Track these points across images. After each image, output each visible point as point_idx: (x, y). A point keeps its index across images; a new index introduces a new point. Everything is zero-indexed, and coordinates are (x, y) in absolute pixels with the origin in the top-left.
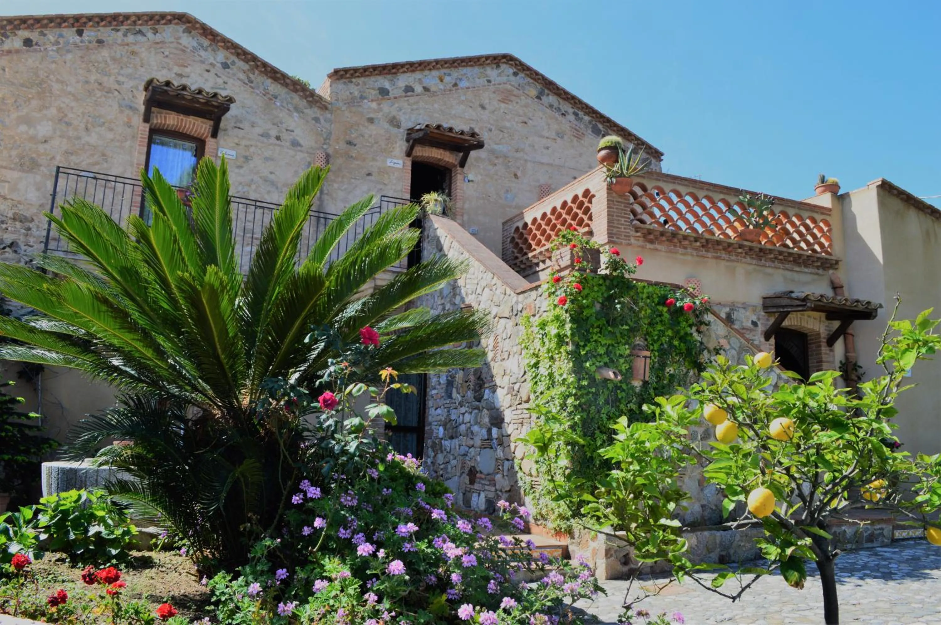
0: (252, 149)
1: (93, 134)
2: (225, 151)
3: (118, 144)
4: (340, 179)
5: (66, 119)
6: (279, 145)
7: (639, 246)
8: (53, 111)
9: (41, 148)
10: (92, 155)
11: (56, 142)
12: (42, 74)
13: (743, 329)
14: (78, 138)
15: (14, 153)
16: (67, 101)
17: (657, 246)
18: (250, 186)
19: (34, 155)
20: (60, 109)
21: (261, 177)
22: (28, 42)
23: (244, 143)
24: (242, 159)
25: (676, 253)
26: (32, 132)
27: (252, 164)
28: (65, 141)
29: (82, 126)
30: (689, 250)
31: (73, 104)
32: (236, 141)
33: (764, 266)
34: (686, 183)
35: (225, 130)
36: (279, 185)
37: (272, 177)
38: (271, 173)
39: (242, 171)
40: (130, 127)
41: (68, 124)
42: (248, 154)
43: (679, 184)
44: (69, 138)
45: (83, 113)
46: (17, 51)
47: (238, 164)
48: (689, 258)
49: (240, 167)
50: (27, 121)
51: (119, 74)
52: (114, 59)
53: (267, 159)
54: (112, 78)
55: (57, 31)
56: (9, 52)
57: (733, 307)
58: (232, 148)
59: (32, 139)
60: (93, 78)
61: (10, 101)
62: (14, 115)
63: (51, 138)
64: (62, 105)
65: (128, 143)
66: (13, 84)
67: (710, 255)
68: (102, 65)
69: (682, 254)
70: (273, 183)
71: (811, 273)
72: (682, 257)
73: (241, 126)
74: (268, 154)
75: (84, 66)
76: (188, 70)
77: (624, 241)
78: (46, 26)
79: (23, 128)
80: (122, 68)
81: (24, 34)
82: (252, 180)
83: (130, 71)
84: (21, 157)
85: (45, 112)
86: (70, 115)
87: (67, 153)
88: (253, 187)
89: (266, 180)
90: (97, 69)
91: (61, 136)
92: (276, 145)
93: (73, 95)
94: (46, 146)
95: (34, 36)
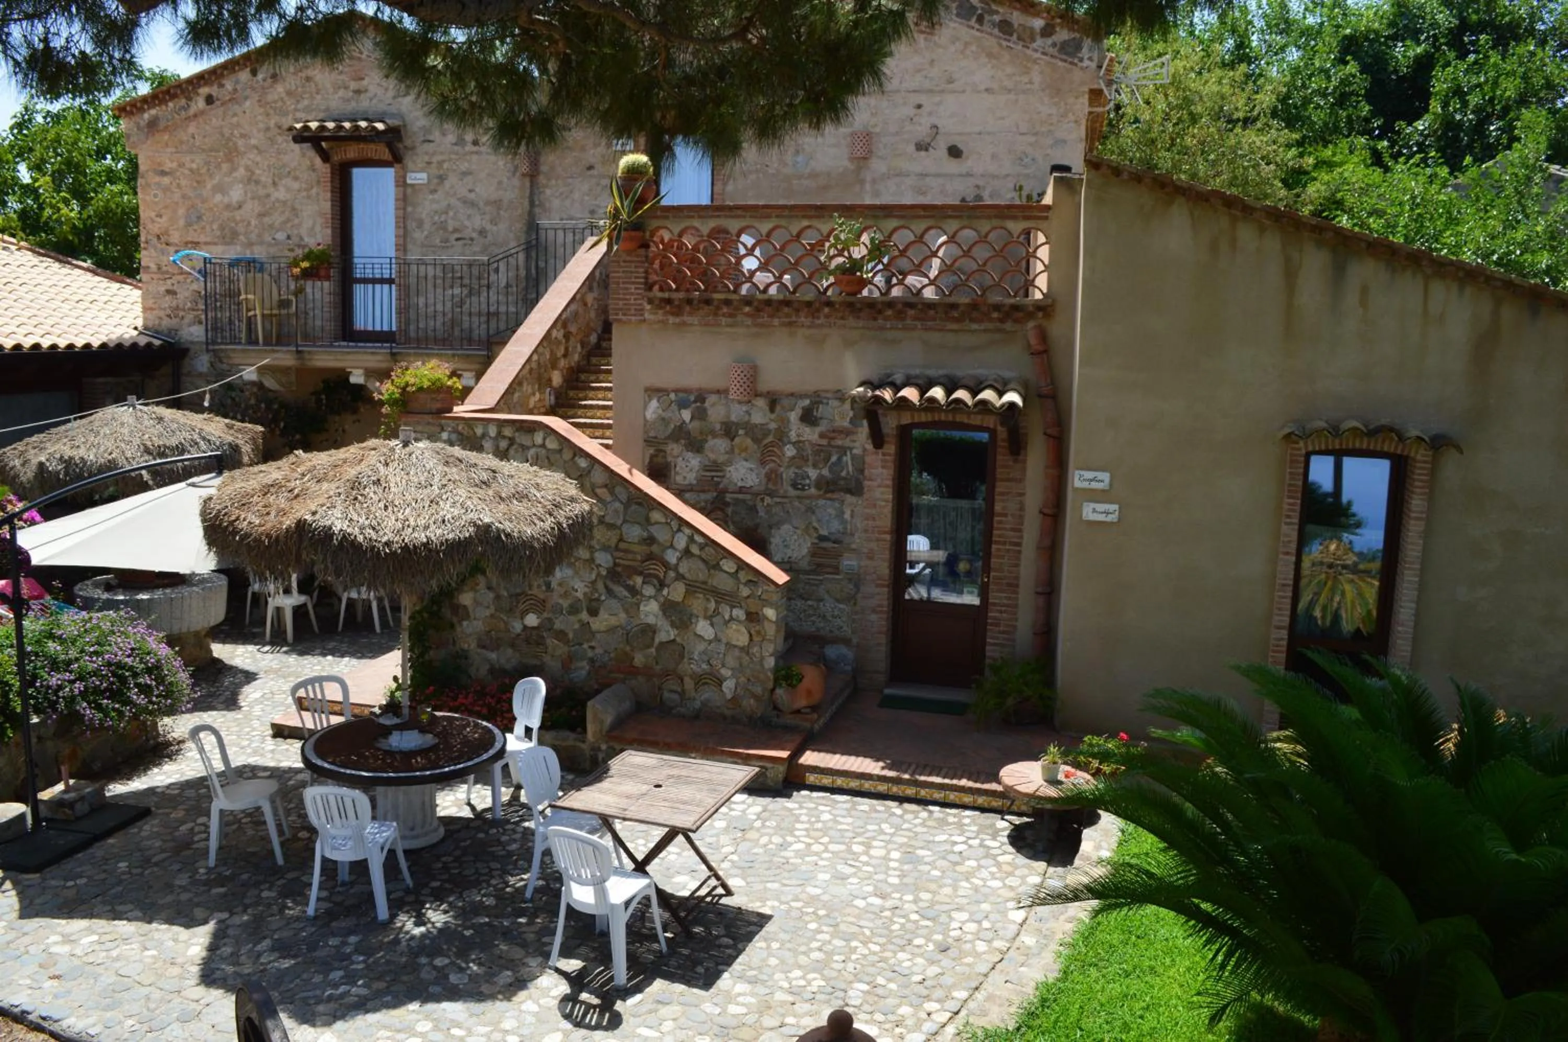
0: (445, 166)
1: (282, 189)
2: (413, 175)
3: (304, 194)
4: (553, 182)
5: (254, 178)
6: (476, 153)
7: (659, 322)
8: (242, 171)
9: (238, 215)
10: (283, 212)
11: (248, 206)
12: (227, 132)
13: (834, 431)
14: (268, 196)
15: (215, 227)
16: (252, 156)
17: (686, 318)
18: (447, 213)
19: (233, 225)
20: (247, 168)
21: (459, 199)
22: (210, 100)
23: (435, 159)
24: (435, 181)
25: (719, 325)
26: (226, 200)
27: (447, 184)
28: (256, 202)
29: (270, 181)
30: (740, 318)
31: (258, 159)
32: (426, 158)
33: (882, 328)
34: (739, 212)
35: (413, 148)
36: (481, 204)
37: (472, 196)
38: (471, 191)
39: (436, 196)
40: (314, 170)
41: (257, 182)
42: (441, 172)
43: (726, 217)
44: (259, 198)
45: (269, 166)
46: (202, 113)
47: (432, 187)
48: (741, 330)
49: (434, 191)
50: (220, 189)
51: (296, 110)
52: (289, 93)
53: (465, 174)
54: (290, 117)
55: (233, 77)
56: (195, 116)
57: (817, 398)
58: (422, 170)
59: (228, 207)
60: (272, 123)
61: (203, 171)
62: (209, 186)
63: (244, 202)
64: (250, 163)
65: (314, 191)
66: (204, 150)
67: (776, 322)
68: (279, 104)
69: (727, 326)
70: (473, 204)
71: (985, 331)
72: (728, 329)
73: (431, 138)
74: (464, 166)
75: (262, 110)
76: (365, 82)
77: (633, 318)
78: (222, 75)
79: (218, 197)
80: (298, 101)
81: (204, 91)
82: (449, 205)
83: (306, 102)
84: (222, 228)
85: (234, 175)
86: (258, 172)
87: (261, 215)
88: (451, 214)
89: (464, 201)
90: (275, 109)
91: (253, 198)
92: (472, 153)
93: (257, 148)
94: (241, 212)
95: (213, 90)
